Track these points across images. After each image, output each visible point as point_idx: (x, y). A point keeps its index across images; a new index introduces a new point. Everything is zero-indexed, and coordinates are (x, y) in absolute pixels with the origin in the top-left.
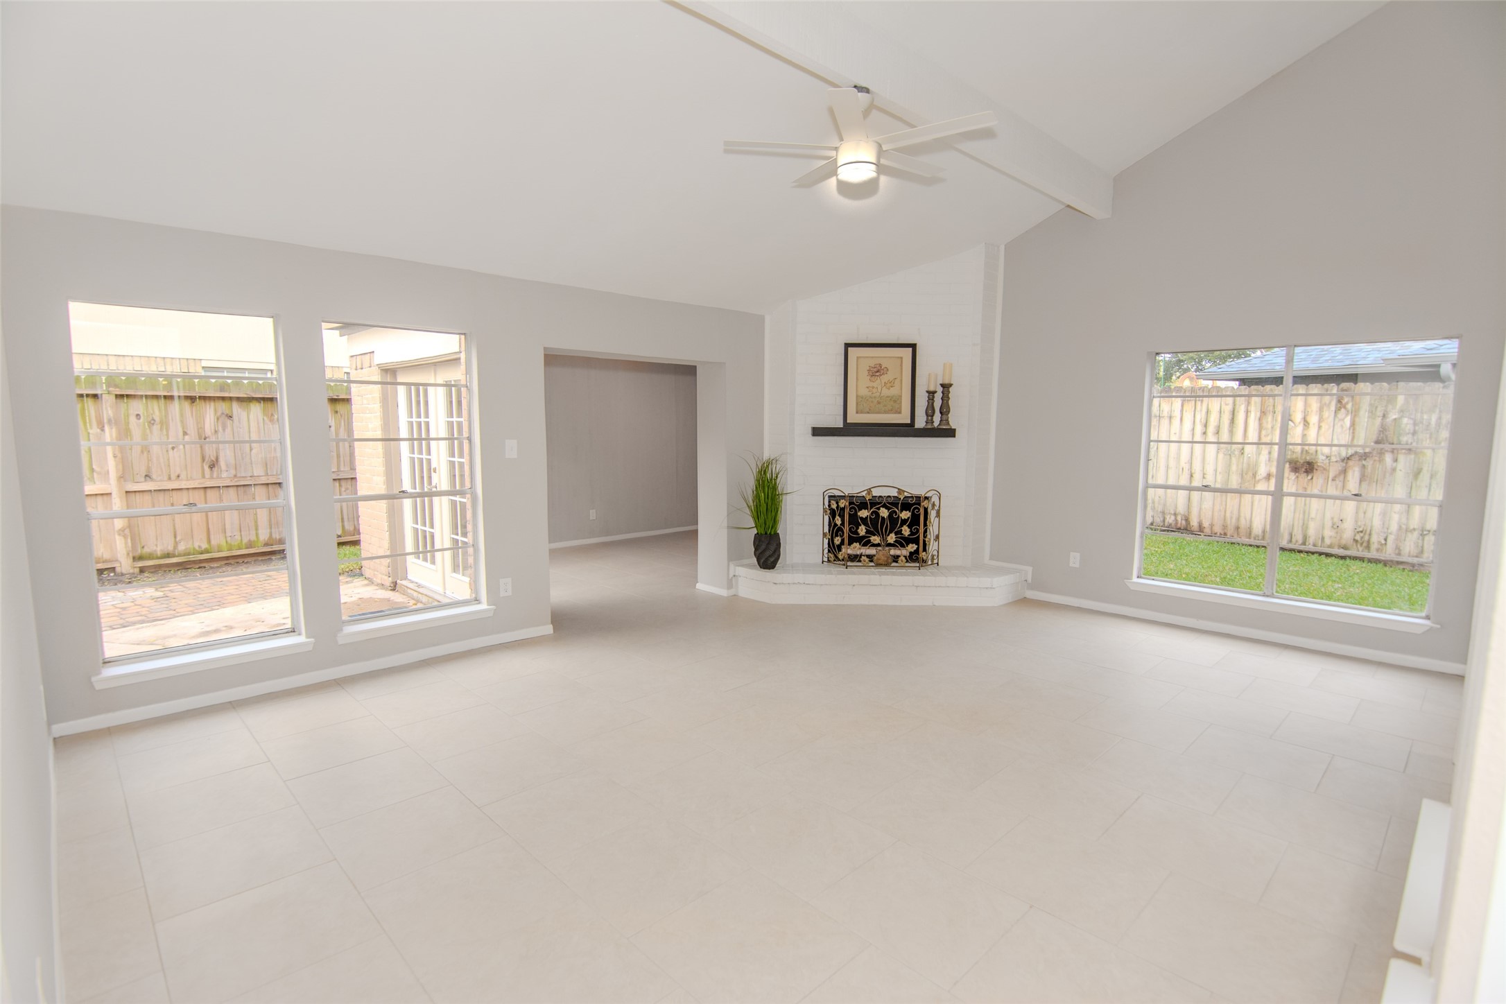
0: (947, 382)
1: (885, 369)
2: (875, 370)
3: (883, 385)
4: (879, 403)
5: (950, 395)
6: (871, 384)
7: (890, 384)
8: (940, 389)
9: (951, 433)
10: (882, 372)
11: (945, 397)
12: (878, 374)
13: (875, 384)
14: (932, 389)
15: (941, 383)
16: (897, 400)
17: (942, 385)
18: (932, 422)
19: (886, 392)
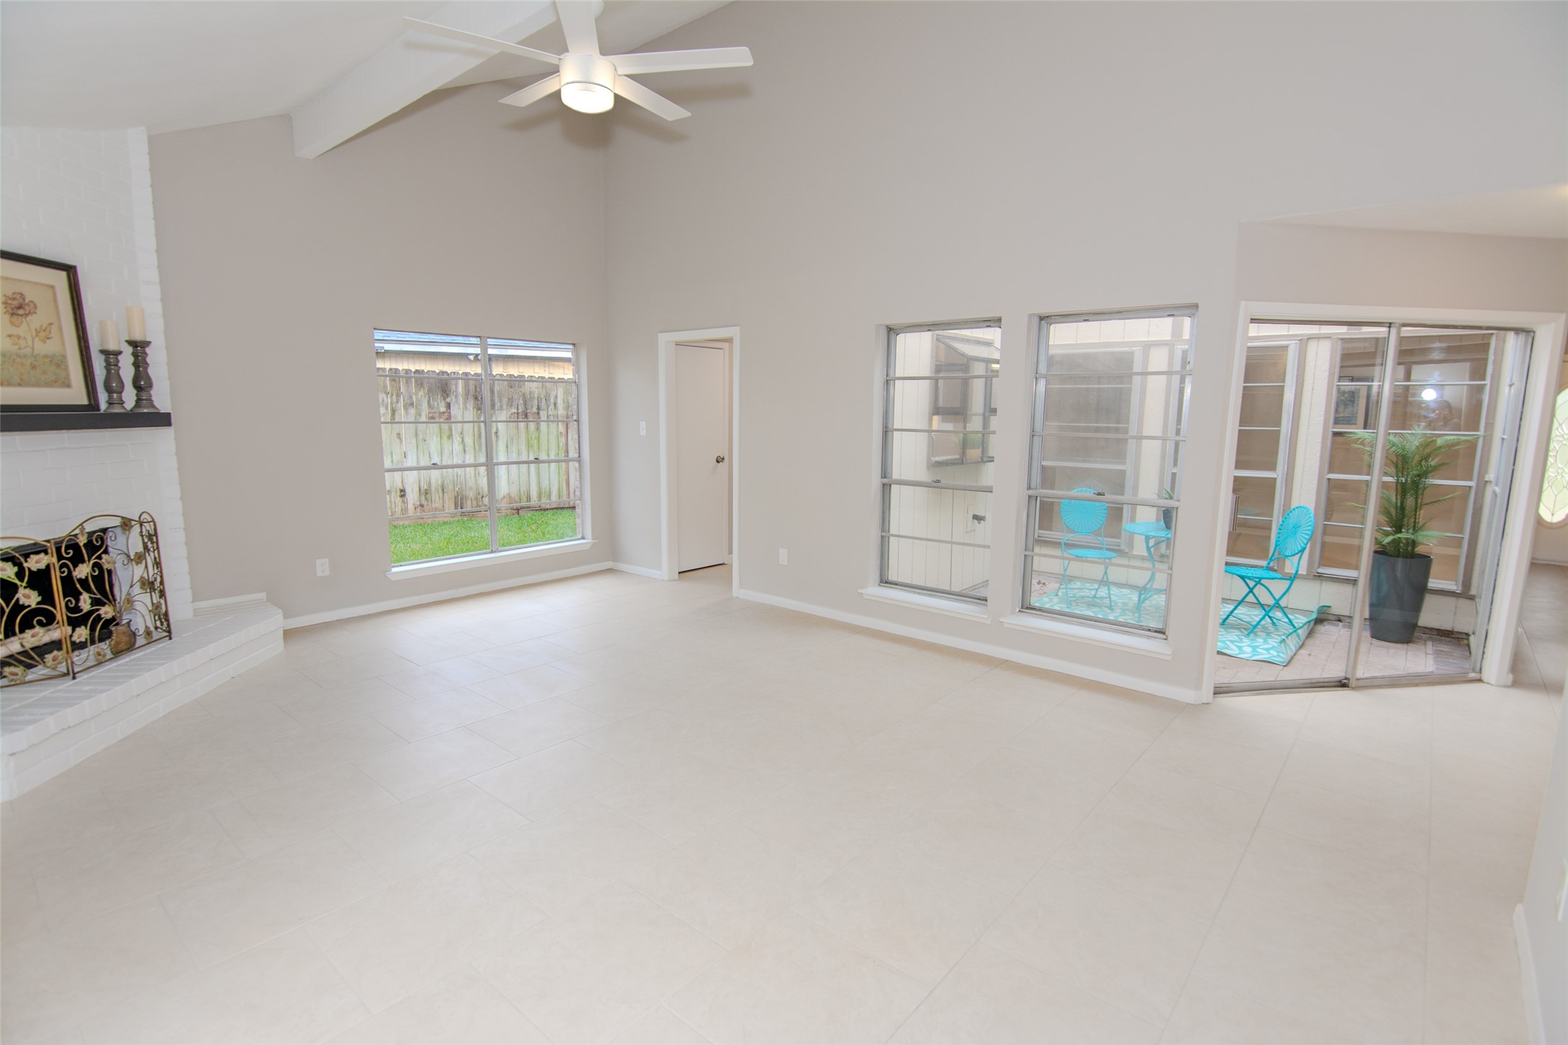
0: (138, 337)
1: (32, 305)
2: (15, 303)
3: (34, 334)
4: (33, 367)
5: (148, 360)
6: (14, 331)
7: (44, 333)
8: (128, 350)
9: (163, 420)
10: (27, 307)
11: (140, 363)
12: (21, 312)
13: (21, 331)
14: (112, 347)
15: (127, 339)
16: (60, 362)
17: (133, 344)
18: (122, 403)
19: (42, 348)
